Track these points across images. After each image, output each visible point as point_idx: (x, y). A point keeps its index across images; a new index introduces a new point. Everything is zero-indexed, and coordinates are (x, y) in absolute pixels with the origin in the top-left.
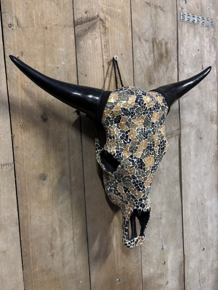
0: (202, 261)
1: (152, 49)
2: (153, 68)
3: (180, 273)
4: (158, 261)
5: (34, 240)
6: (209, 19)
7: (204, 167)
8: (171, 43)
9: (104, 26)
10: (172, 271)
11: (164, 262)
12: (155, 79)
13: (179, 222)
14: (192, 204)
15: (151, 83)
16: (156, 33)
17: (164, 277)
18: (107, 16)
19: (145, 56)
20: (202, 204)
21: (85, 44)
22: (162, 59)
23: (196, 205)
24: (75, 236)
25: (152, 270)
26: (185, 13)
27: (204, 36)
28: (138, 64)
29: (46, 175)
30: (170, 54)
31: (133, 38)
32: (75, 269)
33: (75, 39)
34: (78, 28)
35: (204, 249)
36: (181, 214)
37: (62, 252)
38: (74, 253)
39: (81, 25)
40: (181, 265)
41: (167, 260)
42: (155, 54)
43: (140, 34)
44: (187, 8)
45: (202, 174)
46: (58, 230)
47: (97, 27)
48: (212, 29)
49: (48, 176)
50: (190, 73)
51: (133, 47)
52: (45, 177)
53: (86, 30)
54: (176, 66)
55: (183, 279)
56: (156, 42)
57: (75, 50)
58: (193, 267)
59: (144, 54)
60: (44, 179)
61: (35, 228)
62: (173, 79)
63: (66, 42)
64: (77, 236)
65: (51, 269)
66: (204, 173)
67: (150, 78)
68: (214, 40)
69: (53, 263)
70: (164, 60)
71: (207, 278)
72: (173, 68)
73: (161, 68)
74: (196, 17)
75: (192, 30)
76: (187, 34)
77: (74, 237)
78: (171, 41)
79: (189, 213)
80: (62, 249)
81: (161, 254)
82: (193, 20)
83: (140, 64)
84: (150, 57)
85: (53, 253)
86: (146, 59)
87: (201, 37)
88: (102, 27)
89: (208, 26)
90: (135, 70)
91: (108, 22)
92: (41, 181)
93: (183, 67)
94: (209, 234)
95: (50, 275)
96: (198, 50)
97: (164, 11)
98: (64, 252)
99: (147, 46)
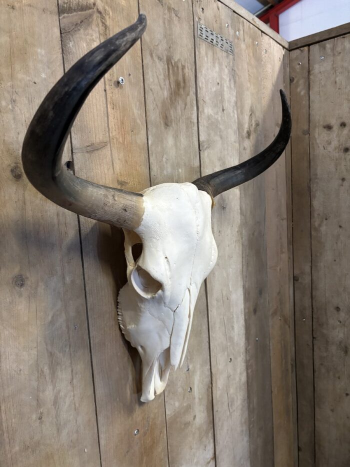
0: (230, 376)
1: (167, 73)
2: (169, 101)
3: (208, 400)
4: (184, 390)
5: (8, 397)
6: (228, 42)
7: (228, 247)
8: (188, 68)
9: (103, 23)
10: (199, 399)
11: (191, 388)
12: (172, 119)
13: (205, 327)
14: (218, 301)
15: (168, 126)
16: (171, 49)
17: (191, 410)
18: (107, 8)
19: (159, 82)
20: (228, 299)
21: (77, 48)
22: (179, 90)
23: (222, 301)
24: (74, 376)
25: (177, 404)
26: (203, 27)
27: (224, 65)
28: (151, 93)
29: (24, 277)
30: (188, 85)
31: (143, 51)
32: (77, 432)
33: (61, 37)
34: (64, 17)
35: (231, 359)
36: (206, 316)
37: (55, 408)
38: (73, 406)
39: (70, 15)
40: (209, 387)
41: (194, 384)
42: (171, 81)
43: (152, 47)
44: (204, 20)
45: (227, 257)
46: (48, 371)
47: (94, 22)
48: (231, 57)
49: (27, 278)
50: (211, 115)
51: (143, 66)
52: (22, 280)
53: (76, 24)
54: (195, 102)
55: (211, 407)
56: (172, 63)
57: (61, 55)
58: (221, 388)
59: (158, 78)
60: (22, 285)
61: (9, 377)
62: (192, 121)
63: (46, 38)
64: (77, 376)
65: (39, 442)
66: (228, 256)
67: (166, 117)
68: (233, 71)
69: (42, 430)
70: (181, 91)
71: (235, 398)
72: (192, 106)
73: (179, 103)
74: (215, 35)
75: (210, 53)
76: (206, 59)
77: (72, 379)
78: (189, 65)
79: (215, 314)
80: (55, 403)
81: (186, 378)
82: (212, 39)
83: (153, 94)
84: (165, 84)
85: (41, 413)
86: (161, 87)
87: (220, 65)
88: (101, 24)
89: (227, 51)
90: (148, 102)
91: (109, 18)
92: (16, 288)
93: (203, 106)
94: (236, 339)
95: (38, 452)
96: (218, 83)
97: (179, 18)
98: (58, 408)
99: (161, 67)
